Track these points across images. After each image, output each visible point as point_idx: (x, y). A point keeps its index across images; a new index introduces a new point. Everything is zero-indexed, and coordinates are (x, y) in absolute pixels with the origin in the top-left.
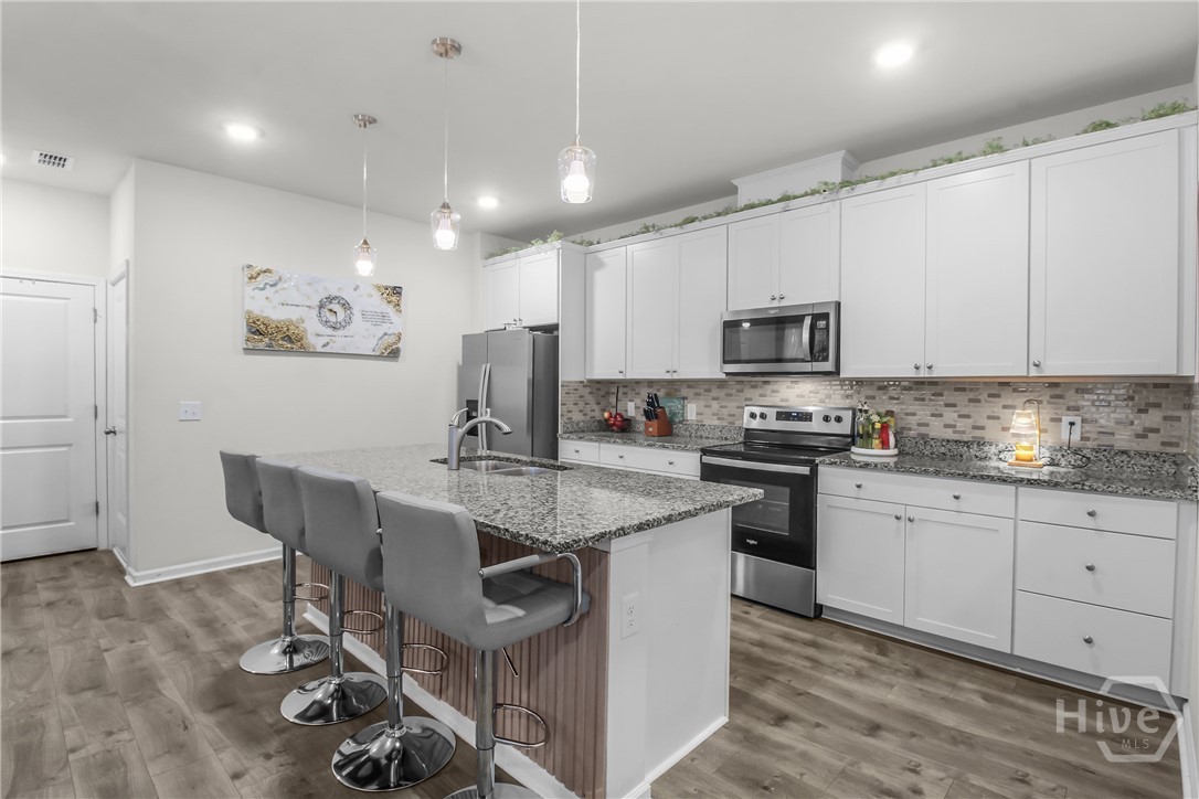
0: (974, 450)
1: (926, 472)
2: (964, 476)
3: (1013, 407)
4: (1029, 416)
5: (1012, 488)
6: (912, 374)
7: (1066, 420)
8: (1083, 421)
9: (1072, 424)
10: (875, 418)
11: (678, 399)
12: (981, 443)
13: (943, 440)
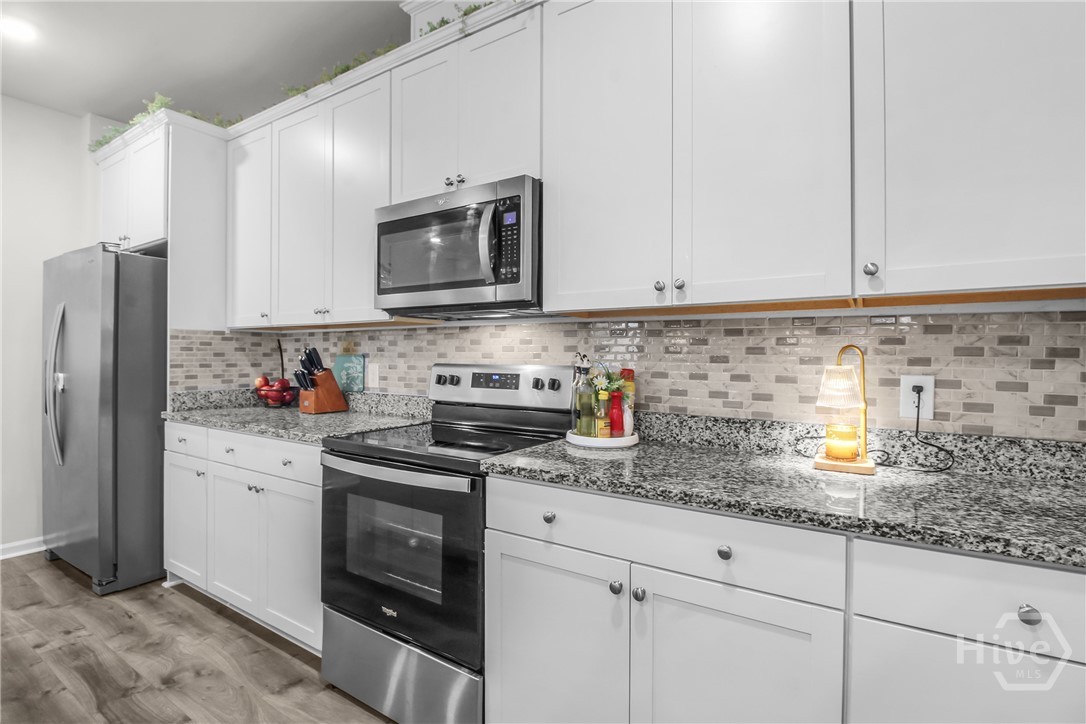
0: (756, 436)
1: (665, 496)
2: (738, 508)
3: (818, 360)
4: (848, 375)
5: (840, 540)
6: (651, 300)
7: (907, 381)
8: (938, 384)
9: (918, 390)
10: (602, 382)
11: (355, 356)
12: (767, 424)
13: (707, 419)
